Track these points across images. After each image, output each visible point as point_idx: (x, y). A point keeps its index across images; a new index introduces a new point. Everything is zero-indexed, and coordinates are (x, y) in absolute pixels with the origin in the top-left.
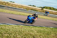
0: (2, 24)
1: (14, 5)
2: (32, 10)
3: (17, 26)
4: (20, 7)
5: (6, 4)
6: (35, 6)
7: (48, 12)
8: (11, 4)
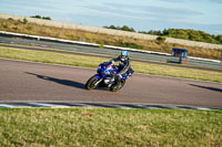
0: (11, 107)
1: (51, 28)
2: (121, 44)
3: (72, 110)
4: (72, 38)
5: (19, 27)
6: (132, 30)
7: (183, 51)
8: (36, 25)
